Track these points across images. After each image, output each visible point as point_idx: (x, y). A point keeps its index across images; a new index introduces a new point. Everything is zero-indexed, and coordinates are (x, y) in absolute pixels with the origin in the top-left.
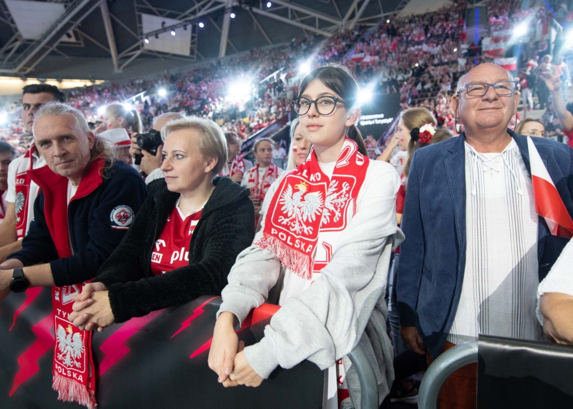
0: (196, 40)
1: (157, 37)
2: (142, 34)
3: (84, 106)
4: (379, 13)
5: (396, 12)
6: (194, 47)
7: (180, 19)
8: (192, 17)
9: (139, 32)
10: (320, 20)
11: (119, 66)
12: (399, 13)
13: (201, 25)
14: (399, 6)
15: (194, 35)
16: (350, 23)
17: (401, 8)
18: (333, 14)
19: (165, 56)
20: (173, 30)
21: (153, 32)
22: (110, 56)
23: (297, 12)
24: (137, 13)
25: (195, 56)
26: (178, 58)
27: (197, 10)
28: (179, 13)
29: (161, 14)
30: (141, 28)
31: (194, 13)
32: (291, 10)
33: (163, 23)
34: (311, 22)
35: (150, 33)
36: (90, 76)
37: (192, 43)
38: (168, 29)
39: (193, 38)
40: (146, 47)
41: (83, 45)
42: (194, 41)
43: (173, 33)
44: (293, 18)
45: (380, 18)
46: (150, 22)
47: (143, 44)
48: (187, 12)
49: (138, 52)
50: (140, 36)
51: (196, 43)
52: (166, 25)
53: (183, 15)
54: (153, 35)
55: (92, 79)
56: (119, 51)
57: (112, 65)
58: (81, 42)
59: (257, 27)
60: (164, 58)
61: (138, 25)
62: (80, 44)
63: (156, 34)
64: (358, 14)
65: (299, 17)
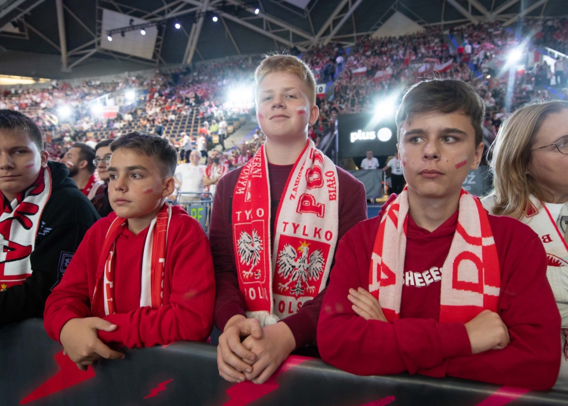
0: (161, 43)
1: (123, 35)
2: (100, 31)
3: (32, 105)
4: (352, 32)
5: (369, 33)
6: (157, 51)
7: (146, 19)
8: (160, 18)
9: (97, 28)
10: (293, 34)
11: (69, 64)
12: (372, 34)
13: (178, 26)
14: (373, 27)
15: (160, 37)
16: (325, 40)
17: (375, 30)
18: (307, 30)
19: (123, 57)
20: (143, 29)
21: (118, 29)
22: (59, 54)
23: (271, 23)
24: (98, 7)
25: (157, 61)
26: (139, 61)
27: (166, 12)
28: (145, 12)
29: (125, 11)
30: (100, 24)
31: (162, 13)
32: (266, 21)
33: (132, 21)
34: (285, 35)
35: (114, 30)
36: (33, 73)
37: (157, 46)
38: (138, 27)
39: (158, 40)
40: (103, 46)
41: (27, 38)
42: (158, 44)
43: (143, 32)
44: (267, 30)
45: (352, 38)
46: (113, 19)
47: (99, 43)
48: (154, 13)
49: (93, 51)
50: (97, 33)
51: (161, 46)
52: (135, 23)
53: (150, 14)
54: (118, 32)
55: (36, 77)
56: (69, 48)
57: (61, 63)
58: (26, 33)
59: (228, 35)
60: (121, 59)
61: (98, 21)
62: (24, 36)
63: (123, 32)
64: (333, 32)
65: (273, 29)
